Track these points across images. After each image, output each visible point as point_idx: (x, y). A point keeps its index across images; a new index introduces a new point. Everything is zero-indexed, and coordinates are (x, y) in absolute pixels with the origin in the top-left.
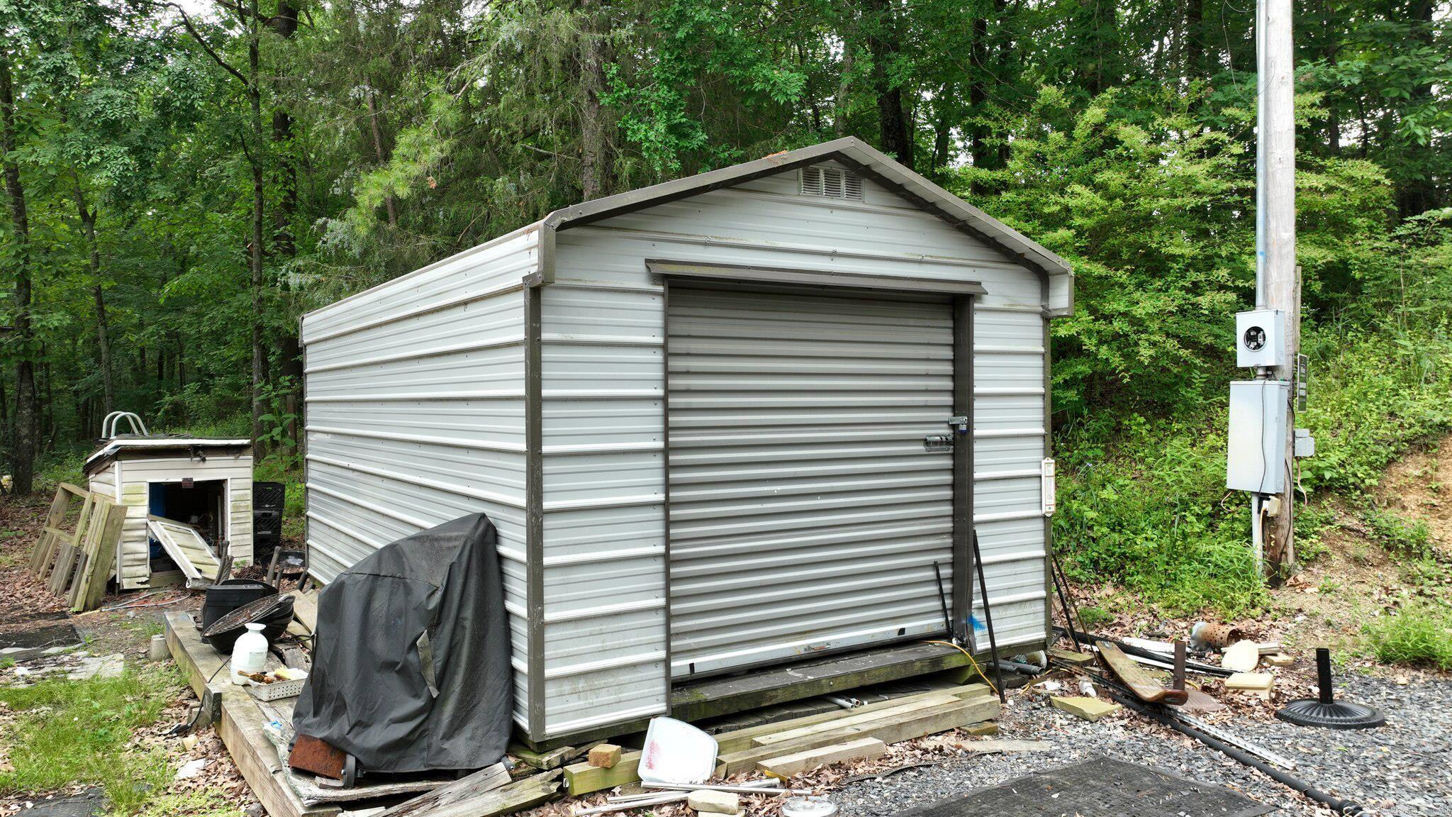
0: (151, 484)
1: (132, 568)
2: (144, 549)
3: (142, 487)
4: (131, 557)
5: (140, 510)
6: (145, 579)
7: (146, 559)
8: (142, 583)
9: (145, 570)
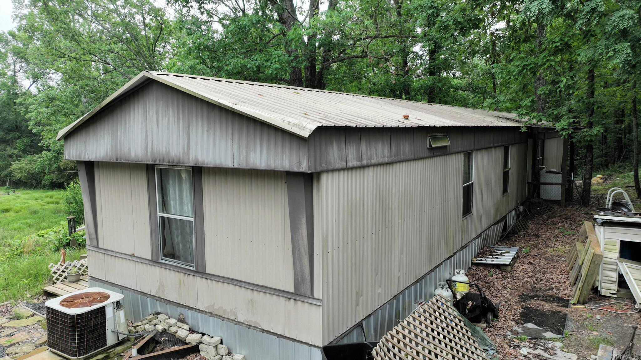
0: (621, 241)
1: (607, 285)
2: (615, 276)
3: (616, 242)
4: (607, 278)
5: (614, 254)
6: (614, 292)
7: (616, 282)
8: (612, 294)
9: (615, 287)
